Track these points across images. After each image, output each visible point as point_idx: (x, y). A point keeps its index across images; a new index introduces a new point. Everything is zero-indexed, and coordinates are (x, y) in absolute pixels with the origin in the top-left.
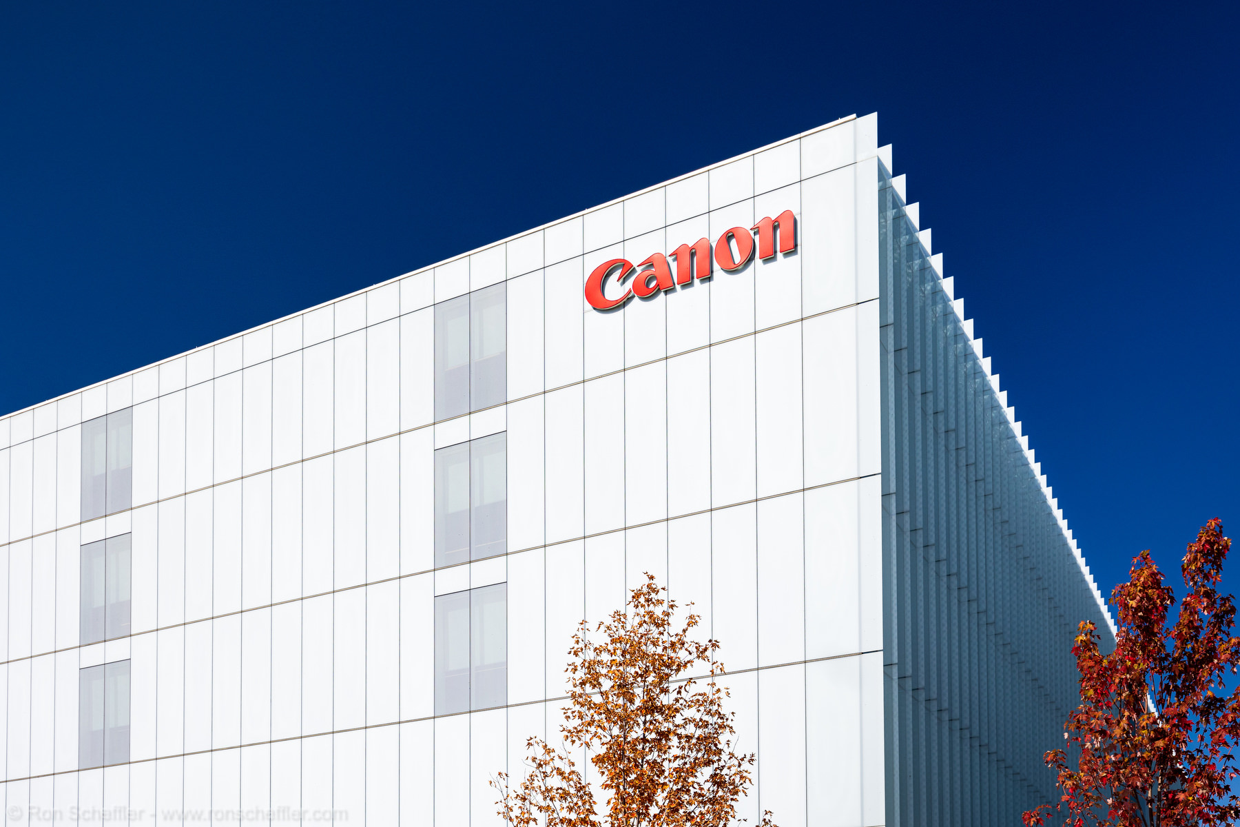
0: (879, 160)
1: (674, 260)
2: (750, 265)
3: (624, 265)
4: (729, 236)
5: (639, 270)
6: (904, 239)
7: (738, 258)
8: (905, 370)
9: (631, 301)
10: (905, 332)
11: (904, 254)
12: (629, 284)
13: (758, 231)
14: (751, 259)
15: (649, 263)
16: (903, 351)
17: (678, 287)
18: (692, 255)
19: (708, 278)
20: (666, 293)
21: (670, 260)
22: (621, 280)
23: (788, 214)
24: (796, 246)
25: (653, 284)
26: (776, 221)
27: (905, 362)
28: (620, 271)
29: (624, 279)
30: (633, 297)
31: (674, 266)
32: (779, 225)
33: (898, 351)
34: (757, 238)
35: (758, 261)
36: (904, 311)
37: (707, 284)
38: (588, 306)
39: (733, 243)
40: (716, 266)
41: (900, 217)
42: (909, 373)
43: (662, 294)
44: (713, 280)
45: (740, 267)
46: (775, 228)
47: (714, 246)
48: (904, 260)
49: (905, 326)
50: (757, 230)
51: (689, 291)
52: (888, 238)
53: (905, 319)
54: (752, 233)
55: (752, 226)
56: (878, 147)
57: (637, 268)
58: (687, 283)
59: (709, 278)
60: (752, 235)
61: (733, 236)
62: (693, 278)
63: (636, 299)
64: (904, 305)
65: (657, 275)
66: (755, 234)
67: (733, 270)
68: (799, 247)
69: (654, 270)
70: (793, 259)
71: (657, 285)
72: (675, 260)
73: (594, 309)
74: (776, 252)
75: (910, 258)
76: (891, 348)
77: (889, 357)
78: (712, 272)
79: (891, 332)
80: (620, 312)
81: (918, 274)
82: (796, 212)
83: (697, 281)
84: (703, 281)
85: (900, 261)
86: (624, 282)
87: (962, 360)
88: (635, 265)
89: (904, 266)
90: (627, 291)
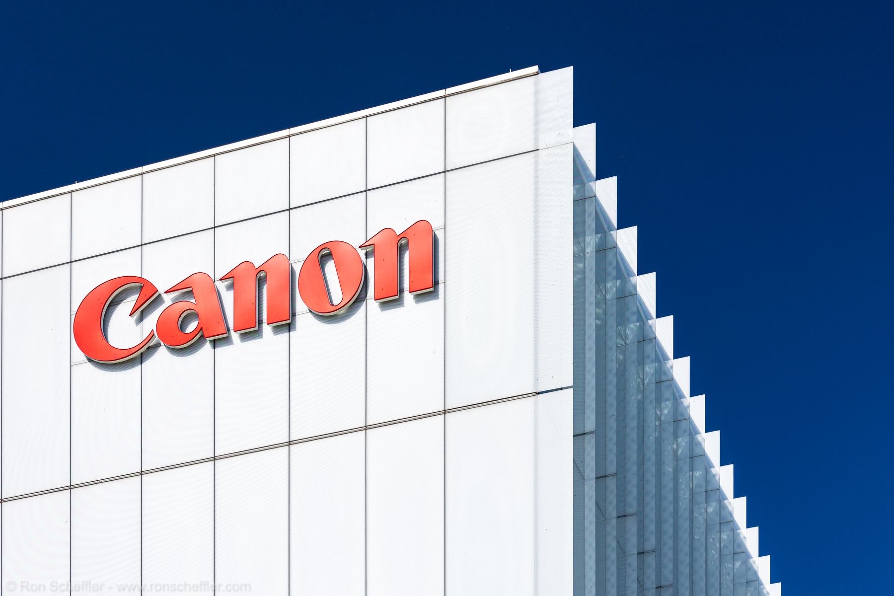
0: (575, 149)
1: (229, 288)
2: (359, 307)
3: (142, 287)
4: (323, 255)
5: (168, 299)
6: (612, 286)
7: (337, 296)
8: (612, 512)
9: (153, 353)
10: (612, 446)
11: (613, 310)
12: (151, 322)
13: (373, 252)
14: (359, 299)
15: (185, 289)
16: (608, 479)
17: (235, 336)
18: (261, 282)
19: (286, 324)
20: (215, 344)
21: (221, 286)
22: (137, 314)
23: (422, 228)
24: (436, 283)
25: (192, 327)
26: (402, 236)
27: (612, 498)
28: (135, 297)
29: (141, 312)
30: (157, 346)
31: (228, 298)
32: (408, 243)
33: (601, 478)
34: (370, 263)
35: (372, 304)
36: (612, 411)
37: (284, 336)
38: (79, 355)
39: (330, 267)
40: (301, 306)
41: (606, 249)
42: (618, 517)
43: (208, 346)
44: (295, 329)
45: (342, 311)
46: (401, 249)
47: (297, 268)
48: (612, 321)
49: (612, 435)
50: (370, 249)
51: (252, 344)
52: (587, 282)
53: (612, 423)
54: (362, 253)
55: (362, 241)
56: (574, 126)
57: (165, 296)
58: (251, 331)
59: (289, 324)
60: (363, 257)
61: (330, 255)
62: (260, 322)
63: (163, 351)
64: (612, 400)
65: (200, 310)
66: (367, 255)
67: (329, 315)
68: (441, 287)
69: (193, 301)
70: (432, 306)
71: (200, 329)
72: (231, 287)
73: (90, 360)
74: (402, 291)
75: (622, 321)
76: (590, 473)
77: (586, 488)
78: (294, 315)
79: (590, 444)
80: (134, 372)
81: (634, 347)
82: (436, 224)
83: (267, 329)
84: (278, 329)
85: (605, 321)
86: (141, 319)
87: (701, 498)
88: (161, 289)
89: (612, 332)
90: (146, 334)
